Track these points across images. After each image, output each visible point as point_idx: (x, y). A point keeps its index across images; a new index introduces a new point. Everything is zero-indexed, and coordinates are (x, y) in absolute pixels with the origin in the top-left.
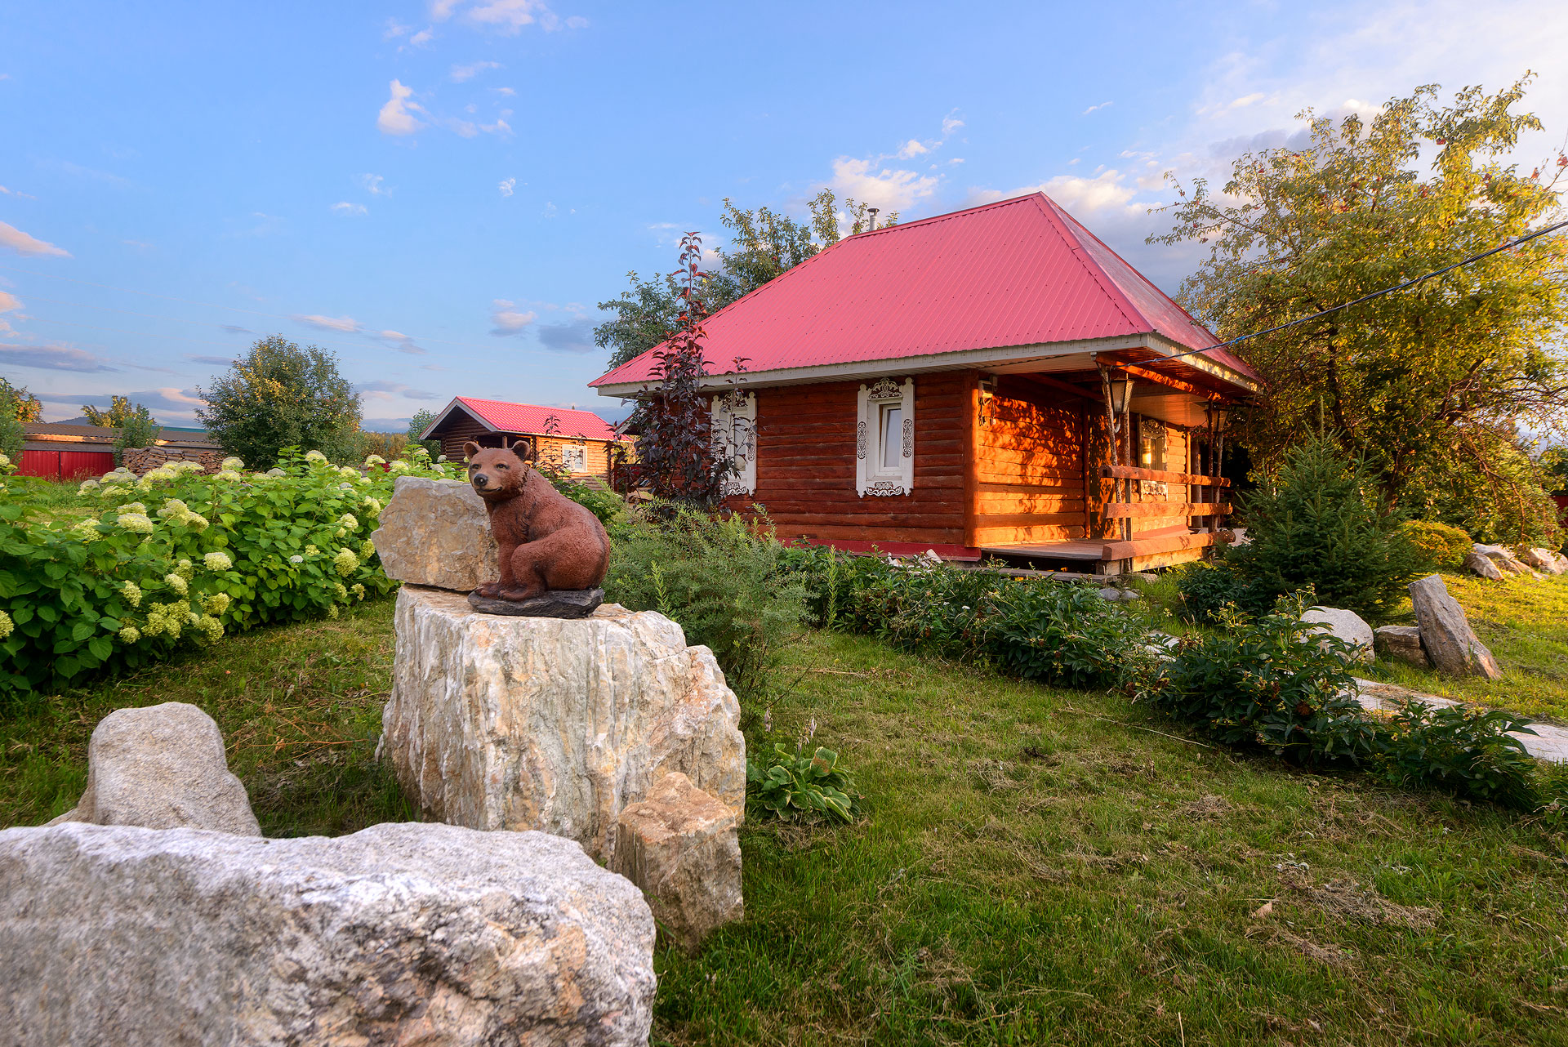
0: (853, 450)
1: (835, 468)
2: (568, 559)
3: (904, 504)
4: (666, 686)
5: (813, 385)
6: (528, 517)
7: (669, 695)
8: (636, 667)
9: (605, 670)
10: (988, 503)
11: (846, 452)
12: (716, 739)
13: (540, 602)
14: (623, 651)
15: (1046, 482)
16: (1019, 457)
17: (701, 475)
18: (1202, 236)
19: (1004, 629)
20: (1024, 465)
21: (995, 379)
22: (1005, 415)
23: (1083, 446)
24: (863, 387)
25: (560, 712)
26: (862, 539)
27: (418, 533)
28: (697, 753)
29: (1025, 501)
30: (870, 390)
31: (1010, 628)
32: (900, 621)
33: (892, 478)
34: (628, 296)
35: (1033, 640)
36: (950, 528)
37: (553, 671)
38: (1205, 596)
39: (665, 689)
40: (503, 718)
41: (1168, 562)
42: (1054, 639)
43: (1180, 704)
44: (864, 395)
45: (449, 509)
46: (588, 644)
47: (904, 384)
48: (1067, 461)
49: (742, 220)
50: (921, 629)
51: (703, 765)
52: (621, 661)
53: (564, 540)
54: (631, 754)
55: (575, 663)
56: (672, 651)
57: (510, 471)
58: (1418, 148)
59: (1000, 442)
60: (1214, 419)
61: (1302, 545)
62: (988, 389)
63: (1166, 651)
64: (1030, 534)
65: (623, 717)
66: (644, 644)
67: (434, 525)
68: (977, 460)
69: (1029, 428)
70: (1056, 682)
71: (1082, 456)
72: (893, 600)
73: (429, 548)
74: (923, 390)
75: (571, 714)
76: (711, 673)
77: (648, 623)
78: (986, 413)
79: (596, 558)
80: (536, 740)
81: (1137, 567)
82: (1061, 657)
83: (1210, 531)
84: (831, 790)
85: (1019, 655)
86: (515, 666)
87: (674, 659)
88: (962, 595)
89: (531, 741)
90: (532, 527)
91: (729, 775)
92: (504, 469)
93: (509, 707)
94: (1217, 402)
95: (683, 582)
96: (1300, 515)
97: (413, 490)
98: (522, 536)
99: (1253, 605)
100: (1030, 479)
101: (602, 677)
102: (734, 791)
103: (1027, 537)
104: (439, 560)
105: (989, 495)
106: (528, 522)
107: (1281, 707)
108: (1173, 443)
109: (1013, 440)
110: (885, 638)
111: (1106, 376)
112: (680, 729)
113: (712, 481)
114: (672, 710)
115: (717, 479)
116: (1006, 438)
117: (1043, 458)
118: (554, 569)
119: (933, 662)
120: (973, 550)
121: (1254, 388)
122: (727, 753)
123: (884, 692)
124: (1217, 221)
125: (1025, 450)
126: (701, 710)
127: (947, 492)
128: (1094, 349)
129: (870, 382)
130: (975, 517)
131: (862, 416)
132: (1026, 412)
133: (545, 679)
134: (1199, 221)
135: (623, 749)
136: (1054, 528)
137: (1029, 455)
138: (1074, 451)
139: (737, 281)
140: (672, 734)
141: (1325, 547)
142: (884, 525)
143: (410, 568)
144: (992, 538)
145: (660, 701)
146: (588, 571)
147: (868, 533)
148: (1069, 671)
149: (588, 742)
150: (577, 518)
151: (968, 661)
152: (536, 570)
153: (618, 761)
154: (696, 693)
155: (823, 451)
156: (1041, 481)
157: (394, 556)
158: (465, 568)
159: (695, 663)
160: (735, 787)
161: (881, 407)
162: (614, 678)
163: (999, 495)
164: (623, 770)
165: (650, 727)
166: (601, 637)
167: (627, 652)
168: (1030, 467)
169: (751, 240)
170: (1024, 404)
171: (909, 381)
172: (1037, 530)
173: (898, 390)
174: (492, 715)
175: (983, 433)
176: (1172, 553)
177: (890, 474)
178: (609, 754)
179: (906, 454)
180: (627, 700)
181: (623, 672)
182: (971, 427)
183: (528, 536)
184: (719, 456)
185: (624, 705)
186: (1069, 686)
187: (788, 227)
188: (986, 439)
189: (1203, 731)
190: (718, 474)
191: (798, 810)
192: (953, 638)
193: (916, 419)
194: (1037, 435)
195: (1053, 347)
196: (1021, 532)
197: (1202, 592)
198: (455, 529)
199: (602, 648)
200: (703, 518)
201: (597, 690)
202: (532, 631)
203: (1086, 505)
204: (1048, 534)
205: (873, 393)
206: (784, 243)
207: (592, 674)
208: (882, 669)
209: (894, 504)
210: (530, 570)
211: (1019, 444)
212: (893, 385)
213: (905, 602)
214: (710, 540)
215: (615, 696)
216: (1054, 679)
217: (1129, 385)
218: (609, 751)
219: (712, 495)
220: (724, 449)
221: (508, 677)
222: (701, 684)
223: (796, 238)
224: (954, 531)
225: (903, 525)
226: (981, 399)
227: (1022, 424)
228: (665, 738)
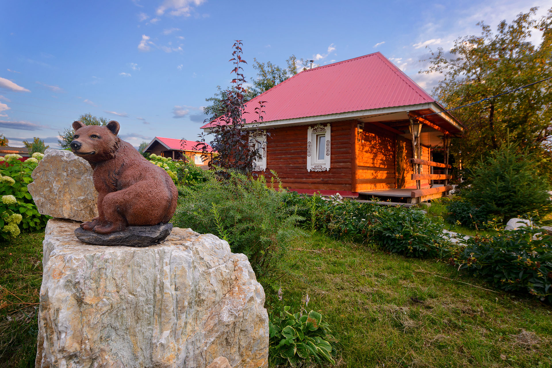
0: (305, 153)
1: (298, 160)
2: (141, 204)
3: (327, 175)
4: (217, 287)
5: (289, 127)
6: (118, 174)
7: (218, 293)
8: (194, 278)
9: (169, 285)
10: (361, 174)
11: (303, 153)
12: (251, 319)
13: (122, 235)
14: (183, 269)
15: (382, 166)
16: (372, 156)
17: (243, 157)
18: (441, 70)
19: (382, 230)
20: (373, 159)
21: (363, 124)
22: (367, 139)
23: (394, 152)
24: (310, 128)
25: (130, 321)
26: (309, 189)
27: (56, 186)
28: (237, 331)
29: (374, 174)
30: (313, 129)
31: (385, 229)
32: (332, 225)
33: (321, 164)
34: (217, 95)
35: (398, 235)
36: (346, 184)
37: (124, 291)
38: (459, 213)
39: (216, 289)
40: (74, 337)
41: (431, 198)
42: (407, 235)
43: (479, 270)
44: (310, 131)
45: (75, 170)
46: (155, 266)
47: (326, 126)
48: (389, 158)
49: (261, 66)
50: (343, 229)
51: (242, 337)
52: (182, 276)
53: (139, 190)
54: (190, 341)
55: (143, 282)
56: (221, 261)
57: (101, 140)
58: (531, 33)
59: (365, 150)
60: (446, 142)
61: (503, 191)
62: (361, 128)
63: (464, 242)
64: (376, 187)
65: (183, 316)
66: (202, 259)
67: (66, 180)
68: (357, 157)
69: (375, 144)
70: (408, 255)
71: (394, 157)
72: (329, 216)
73: (64, 195)
74: (334, 129)
75: (140, 322)
76: (247, 274)
77: (206, 244)
78: (360, 138)
79: (164, 203)
80: (107, 349)
81: (422, 200)
82: (412, 244)
83: (445, 186)
84: (319, 339)
85: (390, 242)
86: (87, 292)
87: (222, 267)
88: (360, 214)
89: (102, 350)
90: (119, 181)
91: (258, 340)
92: (96, 139)
93: (80, 326)
94: (447, 135)
95: (232, 213)
96: (502, 178)
97: (52, 157)
98: (113, 187)
99: (481, 217)
100: (376, 165)
101: (166, 291)
102: (262, 349)
103: (375, 188)
104: (70, 203)
105: (361, 171)
106: (117, 177)
107: (540, 274)
108: (424, 152)
109: (370, 149)
110: (325, 232)
111: (412, 121)
112: (226, 318)
113: (248, 160)
114: (220, 303)
115: (251, 160)
116: (367, 148)
117: (380, 157)
118: (131, 211)
119: (349, 244)
120: (355, 193)
121: (462, 129)
122: (257, 326)
123: (330, 261)
124: (446, 65)
125: (374, 153)
126: (240, 301)
127: (344, 169)
128: (408, 110)
129: (313, 125)
130: (356, 180)
131: (309, 139)
132: (374, 138)
133: (115, 298)
134: (439, 65)
135: (183, 340)
136: (384, 184)
137: (376, 155)
138: (391, 154)
139: (259, 90)
140: (220, 321)
141: (515, 192)
142: (319, 183)
143: (53, 208)
144: (363, 189)
145: (212, 297)
146: (158, 212)
147: (312, 186)
148: (415, 250)
149: (154, 341)
150: (151, 174)
151: (366, 244)
152: (118, 212)
153: (179, 350)
154: (237, 288)
155: (293, 154)
156: (380, 166)
157: (42, 200)
158: (87, 208)
159: (237, 268)
160: (262, 347)
161: (317, 136)
162: (176, 289)
163: (365, 171)
164: (182, 355)
165: (205, 317)
166: (167, 260)
167: (187, 269)
168: (376, 161)
169: (264, 75)
170: (373, 135)
171: (329, 125)
172: (378, 185)
173: (324, 129)
174: (63, 336)
175: (359, 146)
176: (433, 194)
177: (321, 163)
178: (171, 345)
179: (327, 155)
180: (186, 304)
181: (184, 284)
182: (354, 143)
183: (116, 187)
184: (252, 149)
185: (184, 307)
186: (415, 257)
187: (278, 70)
188: (360, 148)
189: (490, 284)
190: (251, 157)
191: (301, 359)
192: (358, 233)
193: (331, 140)
194: (378, 148)
195: (391, 109)
196: (373, 186)
197: (458, 211)
198: (79, 183)
199: (167, 269)
200: (243, 177)
201: (162, 300)
202: (106, 261)
203: (395, 176)
204: (382, 187)
205: (314, 130)
206: (277, 76)
207: (158, 289)
208: (326, 248)
209: (322, 174)
210: (114, 211)
211: (372, 151)
212: (322, 127)
213: (334, 216)
214: (247, 189)
215: (177, 302)
216: (407, 253)
217: (421, 126)
218: (172, 344)
219: (249, 167)
220: (254, 145)
221: (80, 301)
222: (240, 282)
223: (281, 74)
224: (347, 185)
225: (326, 183)
226: (358, 132)
227: (373, 143)
228: (215, 325)
